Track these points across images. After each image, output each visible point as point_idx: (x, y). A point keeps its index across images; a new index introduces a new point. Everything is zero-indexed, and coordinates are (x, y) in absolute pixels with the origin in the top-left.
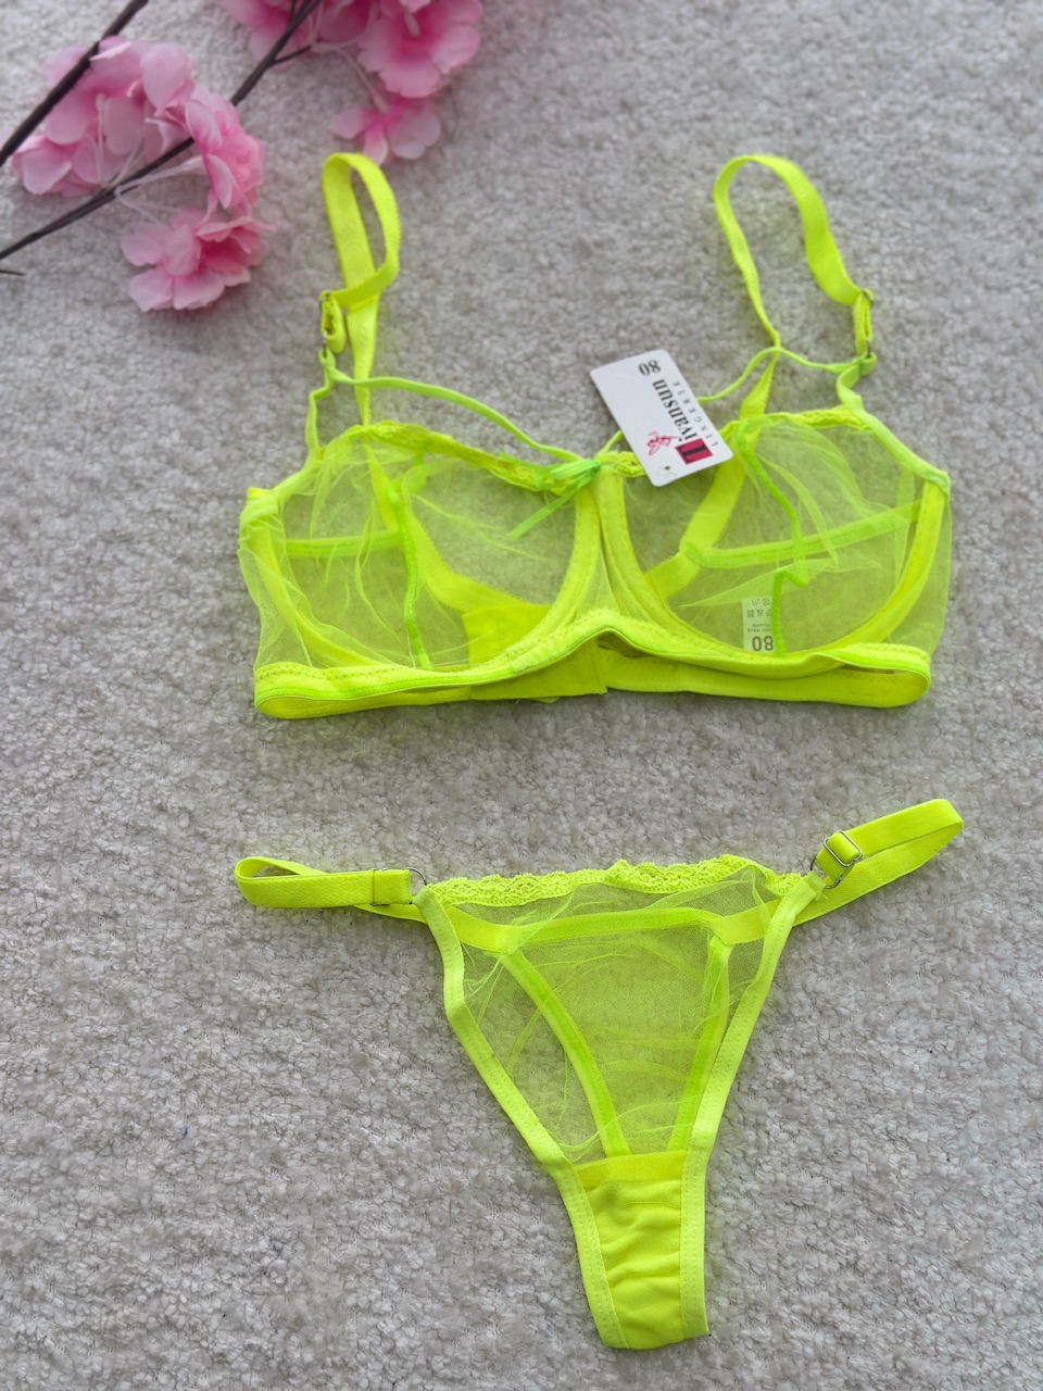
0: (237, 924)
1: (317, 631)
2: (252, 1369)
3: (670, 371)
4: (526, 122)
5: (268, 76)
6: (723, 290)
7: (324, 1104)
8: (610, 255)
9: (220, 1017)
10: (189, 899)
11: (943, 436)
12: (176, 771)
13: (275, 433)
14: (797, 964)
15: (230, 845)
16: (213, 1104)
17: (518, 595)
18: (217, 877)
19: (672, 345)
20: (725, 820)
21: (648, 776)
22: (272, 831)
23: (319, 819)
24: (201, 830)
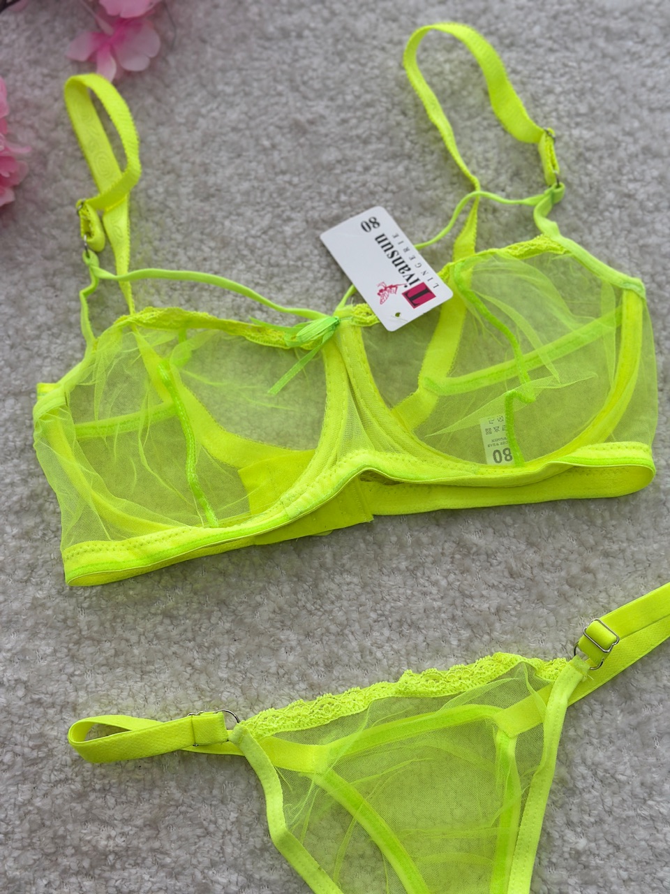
0: (78, 779)
1: (114, 507)
3: (388, 226)
4: (235, 24)
6: (424, 146)
8: (323, 130)
9: (74, 866)
10: (34, 762)
11: (631, 246)
12: (9, 646)
13: (55, 330)
14: (574, 741)
15: (63, 706)
17: (284, 445)
18: (56, 738)
19: (387, 201)
20: (493, 618)
21: (420, 588)
22: (99, 689)
23: (139, 671)
24: (36, 697)
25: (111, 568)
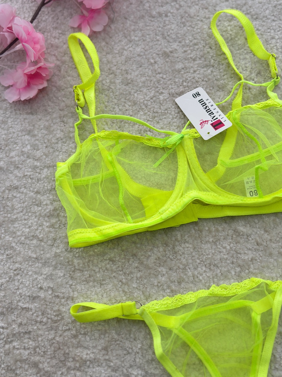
0: (74, 329)
1: (89, 214)
3: (204, 96)
4: (139, 11)
6: (219, 62)
8: (176, 55)
9: (73, 366)
10: (56, 322)
12: (45, 273)
13: (64, 140)
15: (68, 298)
17: (160, 188)
18: (65, 312)
19: (203, 85)
20: (250, 263)
21: (218, 250)
22: (83, 291)
23: (99, 284)
24: (57, 294)
25: (89, 240)
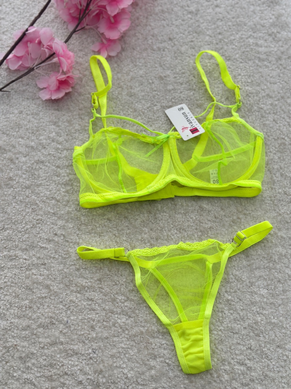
0: (78, 265)
1: (96, 184)
2: (89, 385)
3: (186, 110)
4: (144, 45)
5: (74, 35)
6: (199, 87)
7: (104, 312)
8: (168, 79)
9: (75, 290)
10: (65, 258)
11: (261, 123)
12: (59, 224)
13: (81, 131)
14: (230, 268)
15: (75, 243)
16: (75, 314)
17: (149, 172)
18: (72, 252)
19: (186, 103)
20: (208, 230)
21: (187, 219)
22: (86, 239)
23: (99, 235)
24: (67, 240)
25: (94, 203)
